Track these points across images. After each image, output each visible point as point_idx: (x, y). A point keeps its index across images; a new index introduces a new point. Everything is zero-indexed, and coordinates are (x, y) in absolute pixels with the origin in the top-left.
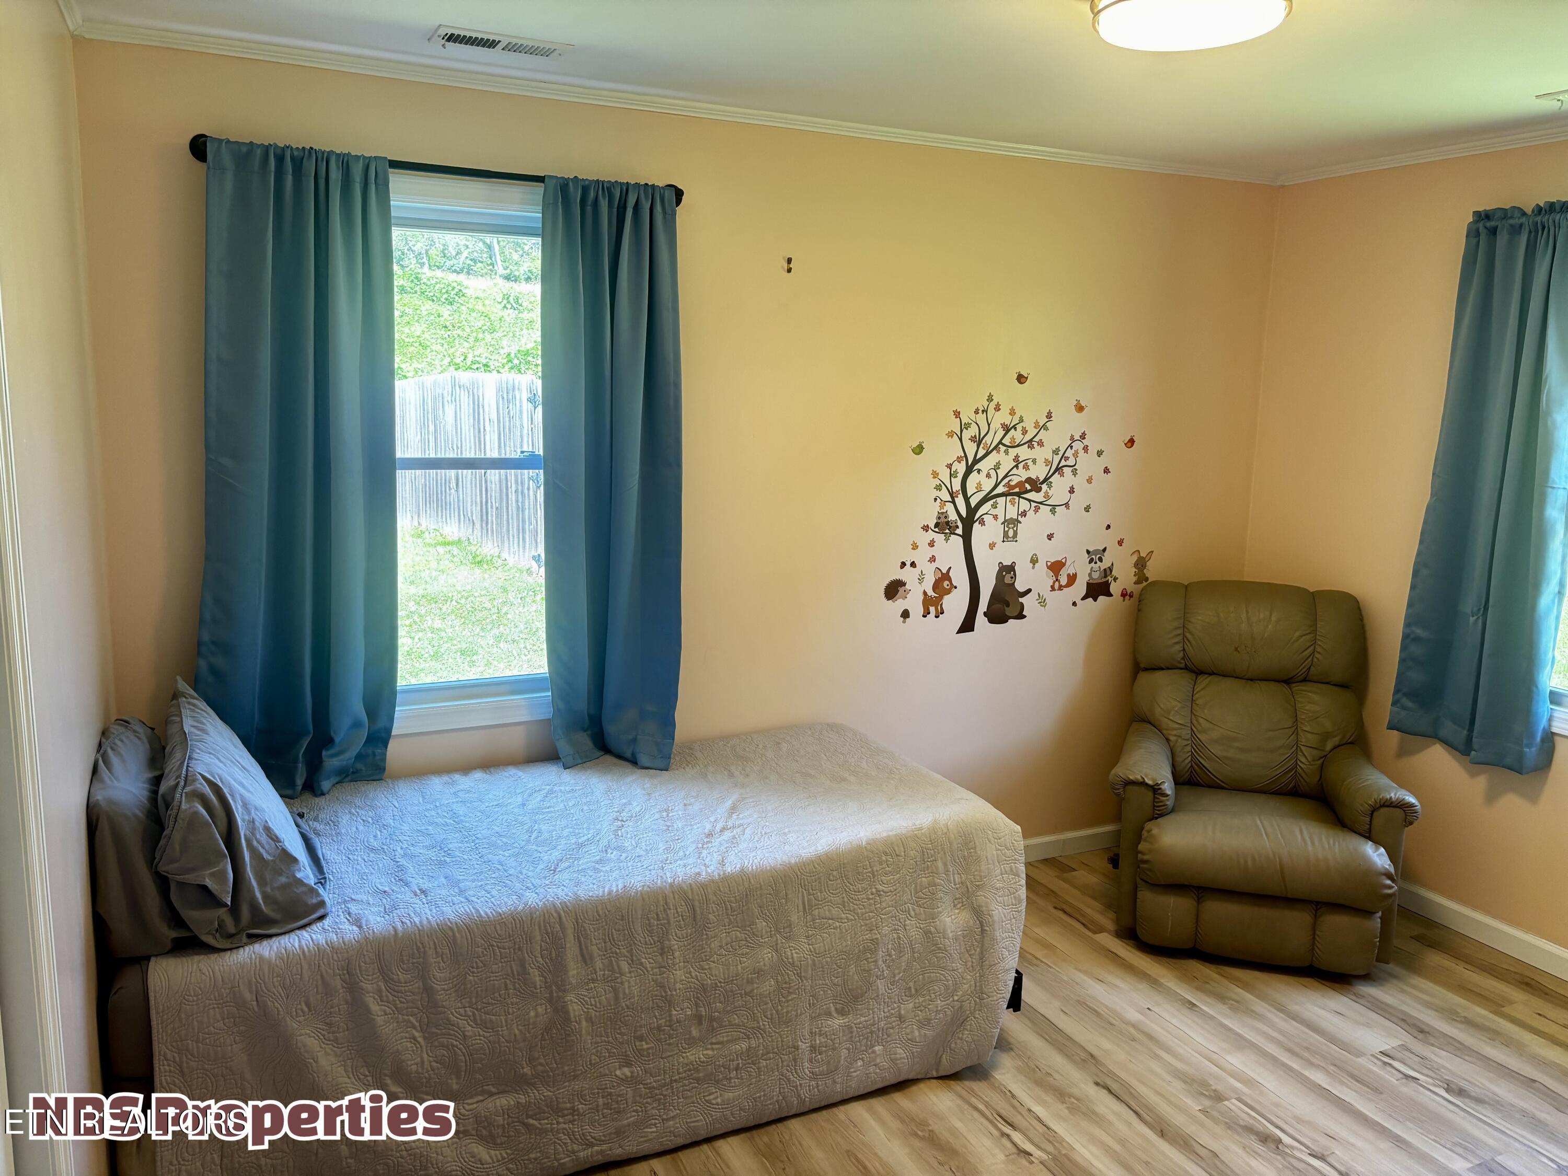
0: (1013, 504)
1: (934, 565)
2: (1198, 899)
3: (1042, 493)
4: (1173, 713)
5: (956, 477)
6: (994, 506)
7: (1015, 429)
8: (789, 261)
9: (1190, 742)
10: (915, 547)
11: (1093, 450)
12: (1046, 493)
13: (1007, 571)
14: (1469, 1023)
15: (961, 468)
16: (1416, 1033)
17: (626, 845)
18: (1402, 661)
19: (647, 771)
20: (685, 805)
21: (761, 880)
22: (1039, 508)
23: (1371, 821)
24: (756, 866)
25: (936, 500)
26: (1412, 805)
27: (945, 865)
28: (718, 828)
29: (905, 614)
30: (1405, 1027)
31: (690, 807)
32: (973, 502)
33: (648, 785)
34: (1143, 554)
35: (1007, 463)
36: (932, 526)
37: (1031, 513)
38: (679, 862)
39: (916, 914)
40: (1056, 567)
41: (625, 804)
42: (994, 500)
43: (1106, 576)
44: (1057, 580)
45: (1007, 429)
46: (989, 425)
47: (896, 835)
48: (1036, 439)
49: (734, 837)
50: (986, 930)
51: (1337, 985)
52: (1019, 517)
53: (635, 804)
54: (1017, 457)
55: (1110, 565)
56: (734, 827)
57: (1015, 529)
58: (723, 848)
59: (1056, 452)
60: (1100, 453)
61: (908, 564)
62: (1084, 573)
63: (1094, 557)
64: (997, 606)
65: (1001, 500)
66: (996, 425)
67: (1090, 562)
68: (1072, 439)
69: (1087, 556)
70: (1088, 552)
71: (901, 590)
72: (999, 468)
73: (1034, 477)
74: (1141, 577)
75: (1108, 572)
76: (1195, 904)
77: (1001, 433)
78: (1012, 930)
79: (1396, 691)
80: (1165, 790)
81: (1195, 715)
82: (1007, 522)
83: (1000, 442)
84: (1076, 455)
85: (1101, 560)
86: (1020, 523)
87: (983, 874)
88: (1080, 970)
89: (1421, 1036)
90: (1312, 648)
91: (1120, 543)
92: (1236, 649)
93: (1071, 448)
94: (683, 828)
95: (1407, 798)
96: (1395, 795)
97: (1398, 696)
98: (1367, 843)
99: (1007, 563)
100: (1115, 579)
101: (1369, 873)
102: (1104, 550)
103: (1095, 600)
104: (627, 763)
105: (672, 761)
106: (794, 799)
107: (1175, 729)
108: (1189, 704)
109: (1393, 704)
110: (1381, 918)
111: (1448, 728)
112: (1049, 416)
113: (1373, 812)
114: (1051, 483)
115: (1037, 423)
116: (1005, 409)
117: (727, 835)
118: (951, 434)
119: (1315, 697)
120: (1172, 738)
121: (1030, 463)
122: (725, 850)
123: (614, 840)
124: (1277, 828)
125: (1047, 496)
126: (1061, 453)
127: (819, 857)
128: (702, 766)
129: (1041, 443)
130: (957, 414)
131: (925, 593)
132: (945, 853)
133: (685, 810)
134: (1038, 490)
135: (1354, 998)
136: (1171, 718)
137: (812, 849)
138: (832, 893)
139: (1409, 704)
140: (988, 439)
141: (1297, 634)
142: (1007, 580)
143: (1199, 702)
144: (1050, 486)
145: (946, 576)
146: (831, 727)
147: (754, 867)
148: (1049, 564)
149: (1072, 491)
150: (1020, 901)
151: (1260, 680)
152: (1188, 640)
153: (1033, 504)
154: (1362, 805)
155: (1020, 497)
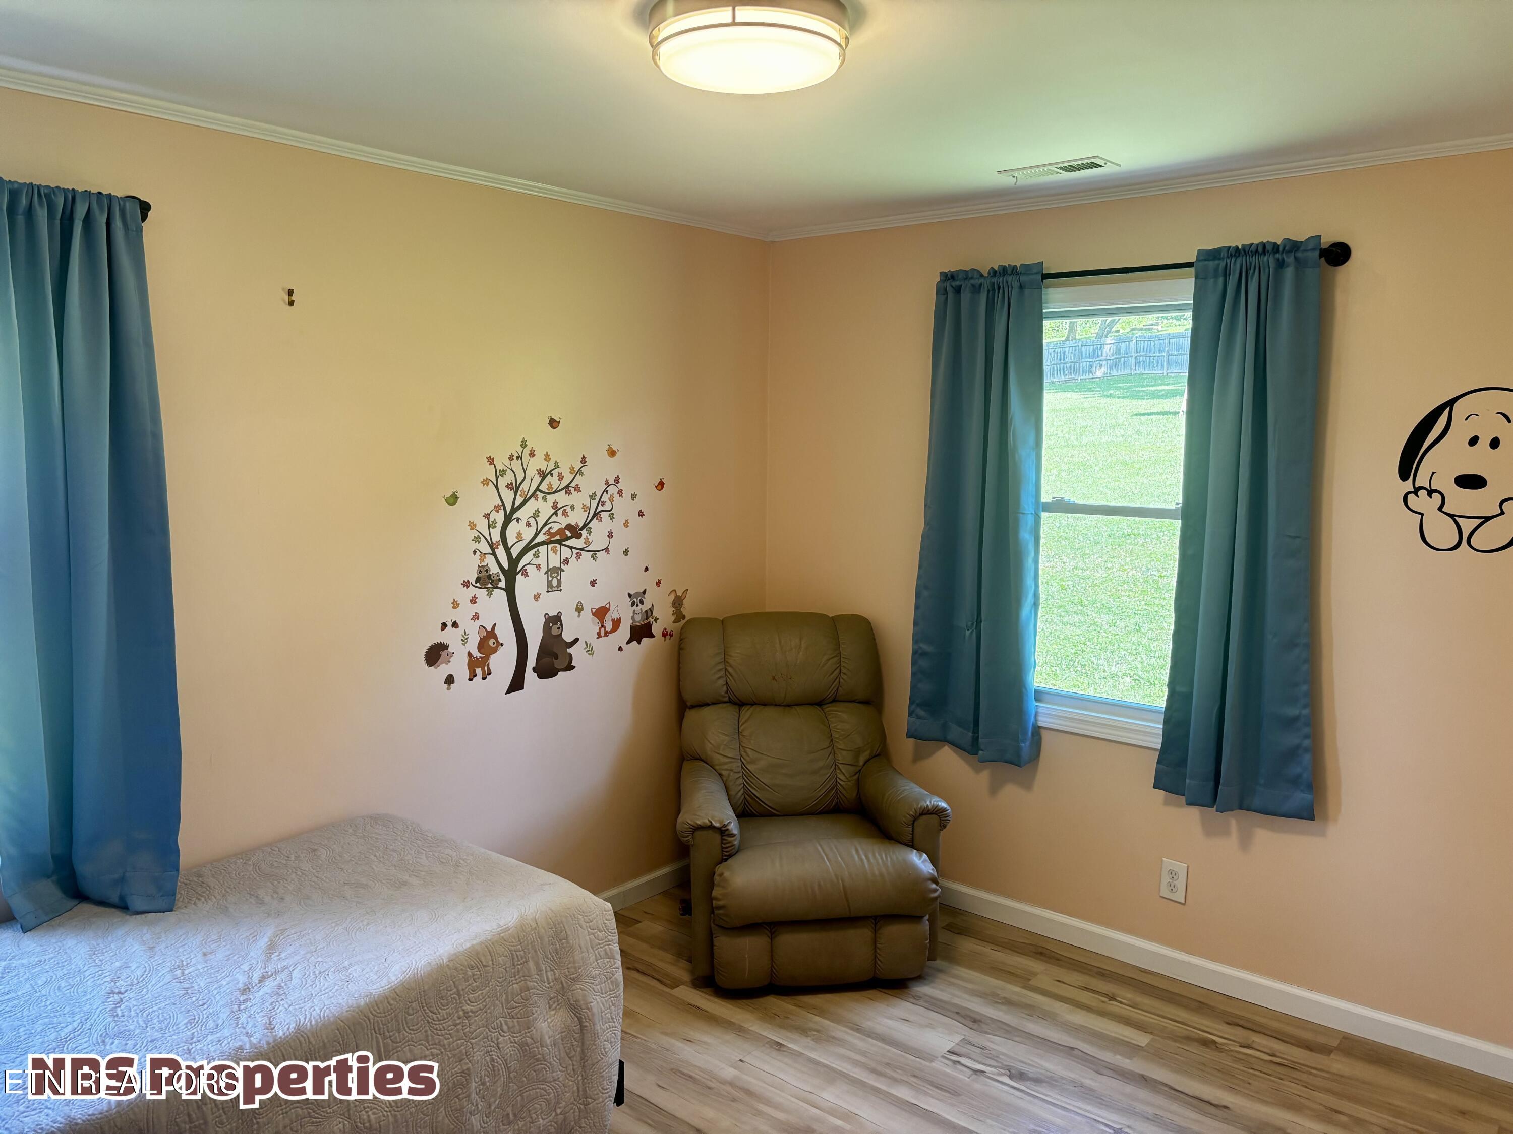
0: (555, 552)
1: (478, 623)
2: (771, 935)
3: (582, 540)
4: (722, 747)
5: (495, 527)
6: (536, 556)
7: (552, 475)
8: (290, 293)
9: (741, 774)
10: (456, 605)
11: (627, 494)
12: (587, 539)
13: (553, 622)
14: (1008, 1003)
15: (500, 517)
16: (971, 1024)
17: (132, 1027)
18: (913, 674)
19: (143, 916)
20: (205, 954)
21: (324, 1036)
22: (581, 555)
23: (913, 831)
24: (316, 1021)
25: (475, 552)
26: (944, 810)
27: (537, 964)
28: (255, 980)
29: (450, 680)
30: (962, 1021)
31: (211, 956)
32: (515, 553)
33: (147, 937)
34: (679, 594)
35: (546, 510)
36: (473, 581)
37: (573, 561)
38: (210, 1038)
39: (509, 1028)
40: (601, 613)
41: (120, 968)
42: (536, 549)
43: (647, 618)
44: (602, 626)
45: (543, 475)
46: (525, 472)
47: (482, 943)
48: (573, 485)
49: (280, 987)
50: (586, 1026)
51: (896, 991)
52: (562, 565)
53: (134, 966)
54: (555, 503)
55: (650, 606)
56: (276, 973)
57: (559, 577)
58: (267, 1004)
59: (593, 497)
60: (634, 497)
61: (450, 624)
62: (627, 616)
63: (635, 600)
64: (547, 660)
65: (542, 549)
66: (532, 471)
67: (632, 605)
68: (607, 484)
69: (629, 599)
70: (630, 595)
71: (444, 654)
72: (538, 516)
73: (574, 524)
74: (679, 616)
75: (649, 613)
76: (769, 940)
77: (537, 479)
78: (612, 1018)
79: (911, 703)
80: (732, 829)
81: (742, 747)
82: (551, 571)
83: (537, 489)
84: (611, 499)
85: (642, 602)
86: (563, 571)
87: (577, 965)
88: (666, 1034)
89: (975, 1026)
90: (838, 670)
91: (658, 584)
92: (774, 678)
93: (607, 493)
94: (207, 987)
95: (940, 804)
96: (930, 802)
97: (913, 707)
98: (912, 851)
99: (552, 613)
100: (656, 620)
101: (916, 881)
102: (644, 592)
103: (639, 643)
104: (113, 910)
105: (178, 896)
106: (349, 920)
107: (726, 763)
108: (736, 737)
109: (910, 715)
110: (928, 920)
111: (955, 731)
112: (583, 460)
113: (914, 821)
114: (590, 528)
115: (572, 468)
116: (539, 454)
117: (270, 985)
118: (486, 482)
119: (845, 716)
120: (724, 773)
121: (568, 509)
122: (270, 1008)
123: (113, 1024)
124: (835, 850)
125: (588, 543)
126: (597, 498)
127: (394, 990)
128: (219, 897)
129: (577, 489)
130: (491, 461)
131: (470, 654)
132: (535, 951)
133: (206, 962)
134: (579, 536)
135: (914, 1001)
136: (721, 752)
137: (384, 982)
138: (413, 1030)
139: (921, 713)
140: (525, 486)
141: (826, 658)
142: (555, 631)
143: (746, 733)
144: (589, 532)
145: (491, 634)
146: (376, 819)
147: (313, 1022)
148: (594, 610)
149: (610, 535)
150: (618, 986)
151: (797, 705)
152: (729, 673)
153: (575, 551)
154: (905, 817)
155: (561, 545)
